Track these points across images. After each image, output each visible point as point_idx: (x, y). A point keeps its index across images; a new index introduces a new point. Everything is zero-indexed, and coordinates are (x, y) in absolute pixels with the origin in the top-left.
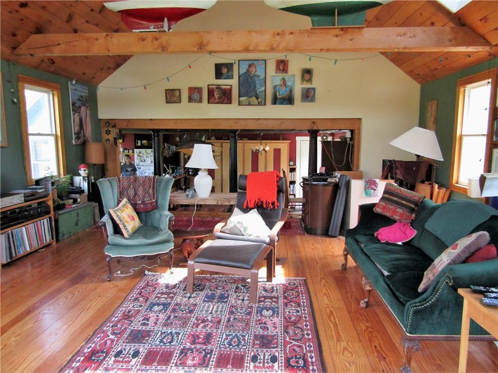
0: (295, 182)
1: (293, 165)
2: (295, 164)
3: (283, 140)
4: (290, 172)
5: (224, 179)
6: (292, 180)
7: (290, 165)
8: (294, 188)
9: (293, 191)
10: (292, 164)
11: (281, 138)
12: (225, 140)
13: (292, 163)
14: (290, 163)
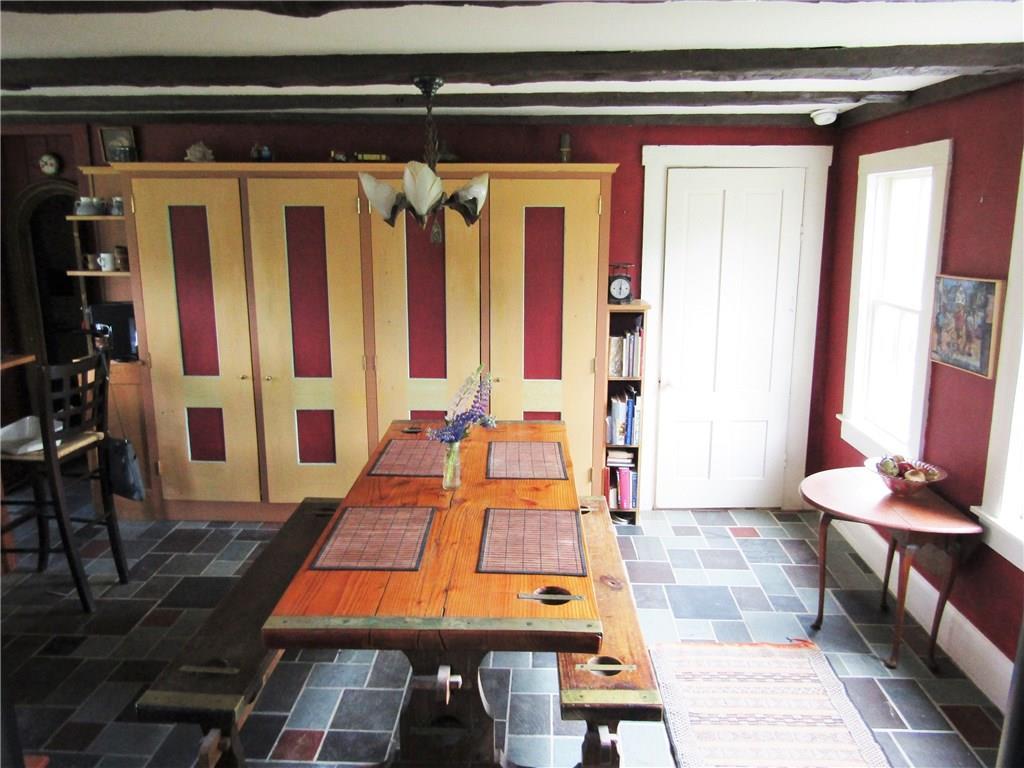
0: (637, 385)
1: (627, 299)
2: (636, 292)
3: (575, 158)
4: (613, 333)
5: (264, 373)
6: (625, 376)
7: (611, 299)
8: (631, 414)
9: (628, 429)
10: (625, 292)
11: (565, 150)
12: (260, 159)
13: (622, 288)
14: (616, 284)
